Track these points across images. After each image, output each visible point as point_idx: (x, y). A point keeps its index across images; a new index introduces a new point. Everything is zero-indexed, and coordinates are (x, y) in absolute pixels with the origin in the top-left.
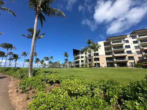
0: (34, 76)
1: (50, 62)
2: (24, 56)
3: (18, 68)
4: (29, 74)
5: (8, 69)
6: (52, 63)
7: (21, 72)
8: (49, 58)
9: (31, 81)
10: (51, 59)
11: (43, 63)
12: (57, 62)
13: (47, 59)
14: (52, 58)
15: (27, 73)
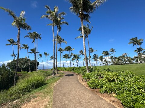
0: (91, 72)
1: (112, 58)
2: (82, 55)
3: (80, 67)
4: (87, 71)
5: (74, 69)
6: (116, 58)
7: (82, 70)
8: (109, 51)
9: (89, 75)
10: (111, 53)
11: (104, 60)
12: (124, 56)
13: (107, 53)
14: (113, 50)
15: (86, 70)
